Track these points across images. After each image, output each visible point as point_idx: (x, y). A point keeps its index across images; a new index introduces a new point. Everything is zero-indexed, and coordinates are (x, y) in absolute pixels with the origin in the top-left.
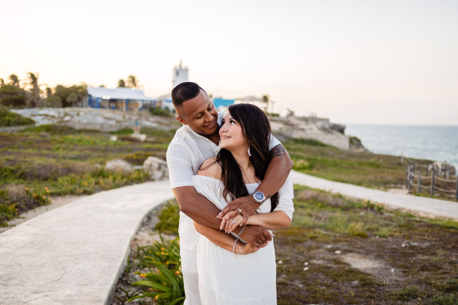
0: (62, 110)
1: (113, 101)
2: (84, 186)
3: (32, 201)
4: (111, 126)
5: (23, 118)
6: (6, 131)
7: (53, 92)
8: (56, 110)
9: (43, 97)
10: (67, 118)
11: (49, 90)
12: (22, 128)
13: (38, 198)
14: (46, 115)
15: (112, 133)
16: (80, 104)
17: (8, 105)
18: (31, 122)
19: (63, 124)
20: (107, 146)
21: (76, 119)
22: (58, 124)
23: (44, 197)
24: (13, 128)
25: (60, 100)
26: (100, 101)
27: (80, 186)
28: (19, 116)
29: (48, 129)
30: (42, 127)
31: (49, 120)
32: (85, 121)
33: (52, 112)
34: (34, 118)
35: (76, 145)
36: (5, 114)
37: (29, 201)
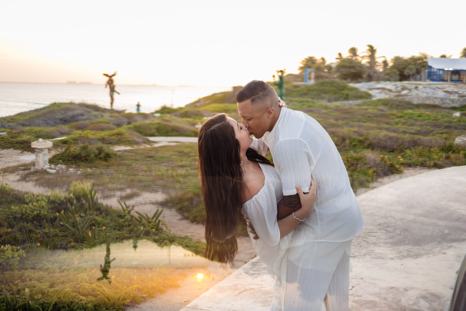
0: (399, 84)
1: (456, 72)
2: (433, 159)
3: (386, 167)
4: (453, 101)
5: (361, 92)
6: (345, 105)
7: (391, 64)
8: (394, 83)
9: (379, 70)
10: (405, 92)
11: (385, 63)
12: (360, 102)
13: (392, 166)
14: (383, 89)
15: (455, 109)
16: (418, 76)
17: (346, 79)
18: (369, 96)
19: (400, 98)
20: (450, 122)
21: (414, 92)
22: (396, 98)
23: (397, 166)
24: (351, 102)
25: (398, 73)
26: (441, 72)
27: (430, 159)
28: (356, 89)
29: (385, 103)
30: (379, 100)
31: (386, 94)
32: (425, 95)
33: (389, 85)
34: (371, 92)
35: (416, 120)
36: (344, 88)
37: (384, 168)
